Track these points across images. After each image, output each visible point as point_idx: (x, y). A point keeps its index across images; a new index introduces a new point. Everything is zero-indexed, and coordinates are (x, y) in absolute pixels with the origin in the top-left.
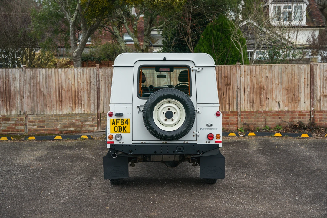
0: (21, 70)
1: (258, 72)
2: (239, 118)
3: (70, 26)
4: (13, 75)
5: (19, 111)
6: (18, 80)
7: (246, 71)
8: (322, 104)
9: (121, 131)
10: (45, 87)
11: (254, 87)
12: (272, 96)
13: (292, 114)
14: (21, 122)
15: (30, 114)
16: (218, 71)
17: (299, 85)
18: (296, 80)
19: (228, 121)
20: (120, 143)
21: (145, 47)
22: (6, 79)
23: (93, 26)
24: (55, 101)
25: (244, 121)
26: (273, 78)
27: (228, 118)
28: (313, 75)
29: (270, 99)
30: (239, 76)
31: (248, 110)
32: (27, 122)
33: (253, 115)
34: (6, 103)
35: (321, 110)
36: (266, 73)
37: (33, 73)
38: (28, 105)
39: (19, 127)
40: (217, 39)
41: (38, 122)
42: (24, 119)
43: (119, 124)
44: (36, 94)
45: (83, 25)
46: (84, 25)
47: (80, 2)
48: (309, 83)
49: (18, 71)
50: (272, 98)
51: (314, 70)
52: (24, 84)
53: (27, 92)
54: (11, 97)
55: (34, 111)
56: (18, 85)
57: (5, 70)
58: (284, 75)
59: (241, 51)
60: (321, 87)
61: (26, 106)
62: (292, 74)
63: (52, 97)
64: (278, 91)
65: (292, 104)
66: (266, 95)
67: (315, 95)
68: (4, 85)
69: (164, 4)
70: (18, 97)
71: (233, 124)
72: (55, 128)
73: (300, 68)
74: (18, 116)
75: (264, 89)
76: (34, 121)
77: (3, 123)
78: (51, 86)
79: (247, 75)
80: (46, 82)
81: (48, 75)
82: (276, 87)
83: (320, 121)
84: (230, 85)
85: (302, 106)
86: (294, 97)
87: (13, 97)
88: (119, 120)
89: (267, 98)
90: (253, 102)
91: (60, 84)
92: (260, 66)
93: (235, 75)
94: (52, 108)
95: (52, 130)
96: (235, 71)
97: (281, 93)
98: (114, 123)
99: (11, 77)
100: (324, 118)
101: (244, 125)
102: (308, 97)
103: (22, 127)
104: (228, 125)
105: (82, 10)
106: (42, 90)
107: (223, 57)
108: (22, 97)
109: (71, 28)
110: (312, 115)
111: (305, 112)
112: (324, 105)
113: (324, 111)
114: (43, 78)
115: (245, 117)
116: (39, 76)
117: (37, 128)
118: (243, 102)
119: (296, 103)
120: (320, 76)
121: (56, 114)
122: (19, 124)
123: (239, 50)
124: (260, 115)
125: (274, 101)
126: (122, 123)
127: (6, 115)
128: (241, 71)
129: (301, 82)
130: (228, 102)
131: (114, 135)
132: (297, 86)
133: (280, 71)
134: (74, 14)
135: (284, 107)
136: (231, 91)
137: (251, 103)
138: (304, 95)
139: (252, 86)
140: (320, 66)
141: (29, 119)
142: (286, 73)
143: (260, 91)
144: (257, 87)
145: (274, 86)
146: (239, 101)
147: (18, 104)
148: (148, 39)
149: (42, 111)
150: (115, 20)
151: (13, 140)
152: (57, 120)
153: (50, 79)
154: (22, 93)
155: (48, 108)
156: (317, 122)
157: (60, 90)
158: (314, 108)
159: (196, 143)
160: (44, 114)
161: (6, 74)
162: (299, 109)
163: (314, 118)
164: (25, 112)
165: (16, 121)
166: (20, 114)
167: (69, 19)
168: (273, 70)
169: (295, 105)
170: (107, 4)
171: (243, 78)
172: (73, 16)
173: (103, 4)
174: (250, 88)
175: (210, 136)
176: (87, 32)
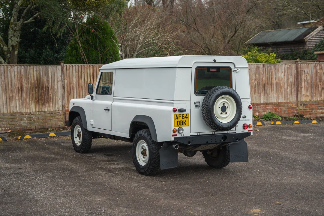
9: (182, 125)
20: (181, 135)
43: (181, 119)
88: (181, 115)
98: (177, 118)
126: (183, 118)
131: (177, 128)
159: (235, 133)
175: (245, 126)
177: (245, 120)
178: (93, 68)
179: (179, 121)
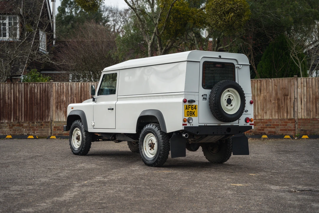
0: (109, 83)
1: (314, 84)
2: (296, 125)
3: (149, 47)
7: (303, 82)
11: (310, 97)
16: (277, 83)
19: (286, 127)
23: (167, 46)
25: (301, 128)
27: (286, 125)
30: (296, 88)
31: (305, 118)
33: (309, 122)
40: (277, 56)
45: (159, 46)
46: (161, 45)
57: (96, 84)
69: (226, 25)
71: (291, 130)
79: (304, 86)
84: (288, 95)
90: (309, 111)
93: (293, 86)
96: (292, 83)
101: (301, 131)
104: (286, 131)
105: (158, 33)
107: (283, 72)
109: (149, 49)
115: (302, 124)
118: (300, 111)
123: (298, 65)
124: (316, 122)
128: (298, 83)
130: (286, 111)
134: (152, 36)
136: (289, 101)
137: (308, 112)
139: (308, 96)
143: (316, 101)
144: (313, 97)
146: (296, 110)
150: (187, 41)
159: (238, 125)
167: (148, 41)
170: (180, 27)
171: (300, 89)
172: (151, 39)
173: (176, 27)
174: (307, 98)
175: (247, 120)
176: (163, 52)
177: (247, 114)
178: (261, 82)
179: (189, 111)
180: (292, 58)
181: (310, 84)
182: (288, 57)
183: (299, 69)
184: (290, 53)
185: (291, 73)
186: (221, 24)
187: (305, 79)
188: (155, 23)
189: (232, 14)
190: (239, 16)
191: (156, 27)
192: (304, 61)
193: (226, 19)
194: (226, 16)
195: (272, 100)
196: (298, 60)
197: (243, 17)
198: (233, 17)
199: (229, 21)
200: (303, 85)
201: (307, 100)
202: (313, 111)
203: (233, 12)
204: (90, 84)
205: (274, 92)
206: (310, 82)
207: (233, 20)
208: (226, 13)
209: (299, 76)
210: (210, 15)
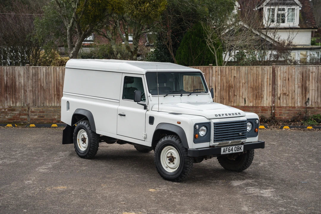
0: (25, 68)
1: (227, 73)
3: (68, 31)
4: (18, 72)
5: (23, 103)
6: (22, 76)
7: (217, 71)
8: (282, 101)
10: (45, 83)
11: (224, 86)
12: (239, 94)
13: (256, 109)
14: (25, 112)
15: (32, 105)
17: (263, 84)
18: (260, 80)
21: (134, 49)
22: (12, 75)
23: (86, 31)
24: (53, 95)
26: (240, 78)
28: (275, 75)
29: (237, 96)
30: (211, 76)
32: (30, 112)
34: (12, 96)
35: (280, 106)
36: (234, 73)
37: (35, 71)
38: (30, 98)
39: (23, 116)
40: (195, 43)
41: (39, 112)
42: (27, 110)
44: (37, 88)
45: (78, 30)
47: (75, 11)
48: (271, 83)
49: (22, 69)
50: (239, 95)
51: (276, 71)
52: (27, 80)
53: (30, 87)
54: (16, 91)
55: (36, 103)
56: (22, 81)
57: (12, 68)
58: (249, 76)
59: (215, 54)
60: (281, 86)
61: (28, 99)
62: (257, 75)
63: (51, 92)
64: (244, 89)
65: (256, 101)
66: (234, 93)
67: (276, 92)
68: (11, 81)
69: (142, 15)
70: (22, 91)
72: (53, 118)
73: (264, 69)
74: (22, 107)
75: (232, 88)
76: (36, 112)
77: (9, 113)
78: (50, 82)
79: (218, 75)
80: (46, 79)
81: (48, 73)
82: (243, 85)
83: (280, 115)
85: (264, 103)
86: (258, 95)
87: (18, 91)
89: (234, 95)
90: (223, 99)
91: (58, 81)
92: (230, 68)
93: (208, 74)
94: (50, 101)
95: (50, 120)
96: (207, 71)
97: (247, 91)
99: (17, 74)
100: (283, 113)
102: (269, 95)
103: (25, 117)
105: (77, 18)
106: (43, 85)
107: (200, 59)
108: (25, 91)
109: (68, 33)
110: (273, 110)
111: (267, 107)
112: (283, 101)
113: (284, 107)
114: (43, 76)
116: (40, 73)
117: (38, 117)
119: (259, 99)
120: (280, 76)
121: (54, 106)
122: (22, 114)
123: (213, 53)
125: (241, 98)
127: (12, 106)
128: (213, 71)
129: (265, 82)
132: (261, 85)
133: (246, 72)
135: (249, 103)
137: (221, 99)
138: (267, 93)
139: (222, 84)
140: (280, 68)
141: (31, 110)
142: (252, 73)
143: (229, 89)
144: (226, 86)
145: (241, 84)
147: (22, 97)
148: (137, 42)
149: (43, 103)
150: (108, 25)
151: (17, 127)
152: (55, 111)
153: (49, 76)
154: (25, 88)
155: (47, 100)
156: (277, 116)
157: (58, 86)
158: (275, 104)
160: (44, 106)
161: (12, 72)
162: (262, 105)
163: (274, 113)
164: (28, 104)
165: (20, 111)
166: (24, 106)
167: (67, 25)
168: (240, 71)
169: (259, 102)
170: (98, 13)
171: (214, 77)
172: (70, 22)
173: (95, 13)
174: (221, 86)
176: (82, 36)
180: (208, 46)
181: (224, 73)
182: (204, 45)
183: (215, 57)
184: (206, 41)
185: (207, 60)
186: (136, 13)
187: (219, 68)
188: (73, 7)
189: (148, 4)
190: (155, 6)
191: (75, 12)
192: (219, 49)
193: (142, 8)
194: (142, 6)
195: (189, 87)
196: (213, 49)
197: (159, 7)
198: (149, 7)
199: (145, 11)
200: (217, 73)
201: (221, 88)
202: (226, 98)
203: (149, 1)
204: (6, 68)
205: (190, 80)
206: (224, 71)
207: (149, 10)
208: (142, 3)
209: (214, 64)
210: (126, 4)
